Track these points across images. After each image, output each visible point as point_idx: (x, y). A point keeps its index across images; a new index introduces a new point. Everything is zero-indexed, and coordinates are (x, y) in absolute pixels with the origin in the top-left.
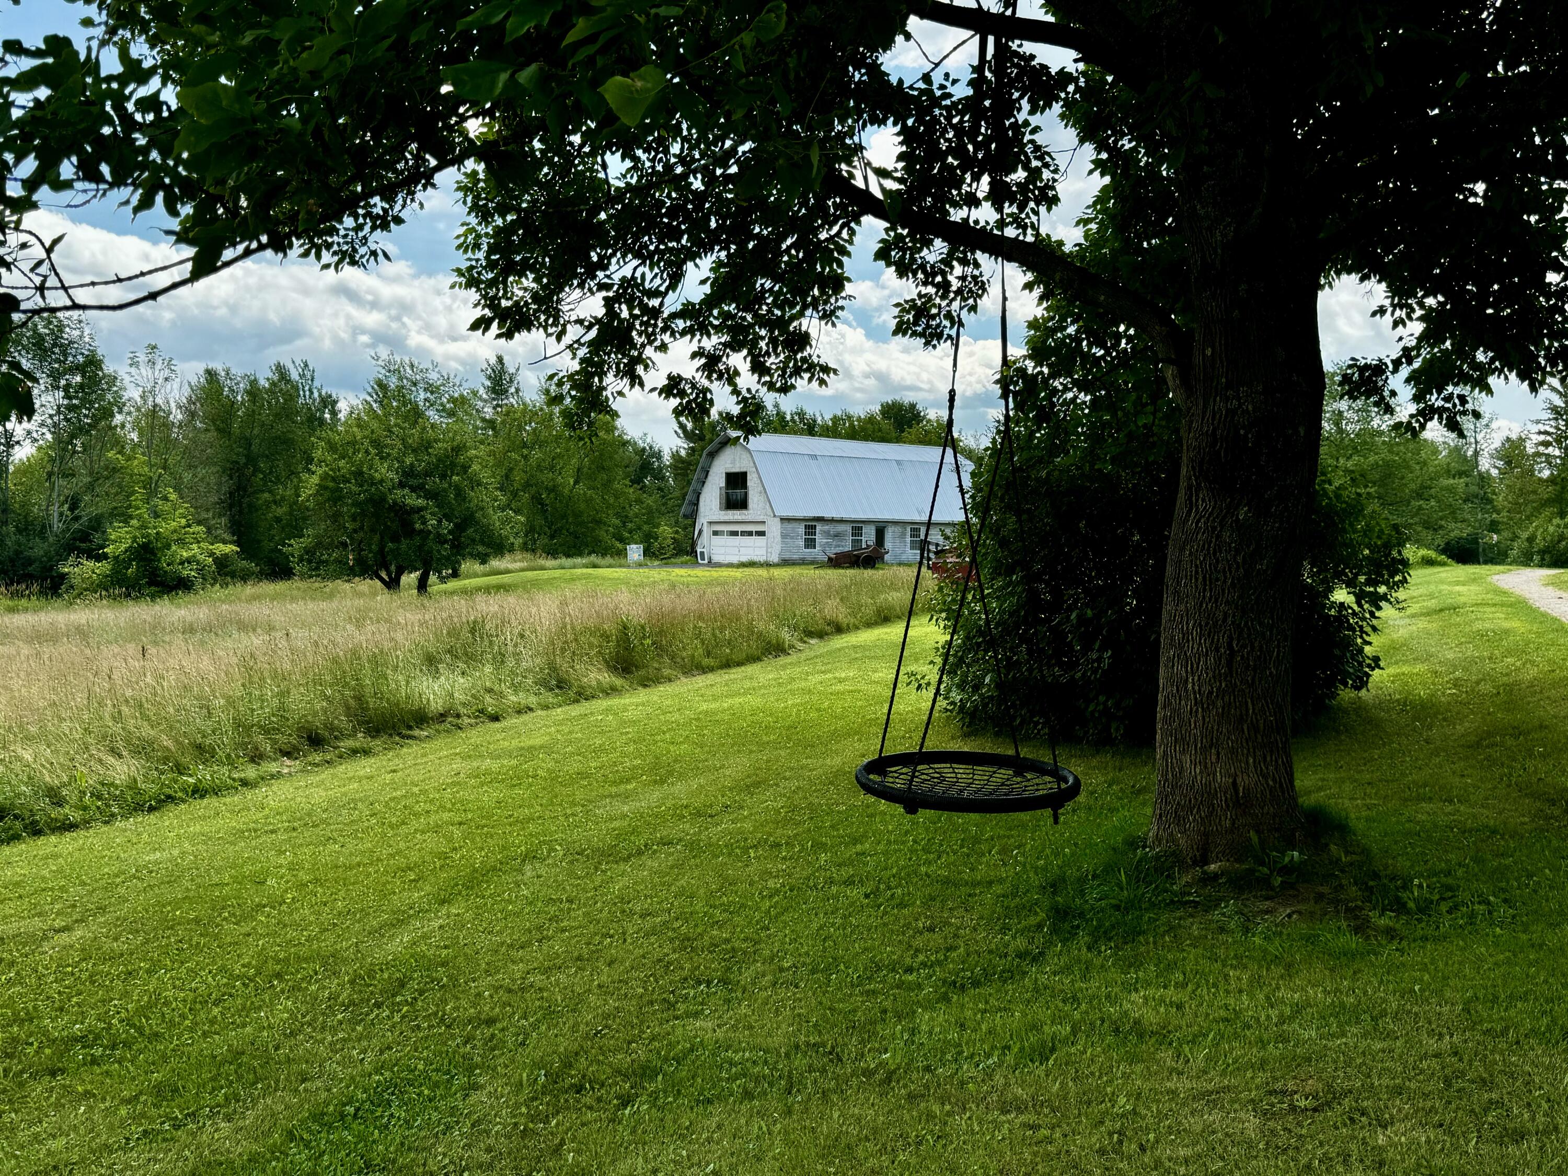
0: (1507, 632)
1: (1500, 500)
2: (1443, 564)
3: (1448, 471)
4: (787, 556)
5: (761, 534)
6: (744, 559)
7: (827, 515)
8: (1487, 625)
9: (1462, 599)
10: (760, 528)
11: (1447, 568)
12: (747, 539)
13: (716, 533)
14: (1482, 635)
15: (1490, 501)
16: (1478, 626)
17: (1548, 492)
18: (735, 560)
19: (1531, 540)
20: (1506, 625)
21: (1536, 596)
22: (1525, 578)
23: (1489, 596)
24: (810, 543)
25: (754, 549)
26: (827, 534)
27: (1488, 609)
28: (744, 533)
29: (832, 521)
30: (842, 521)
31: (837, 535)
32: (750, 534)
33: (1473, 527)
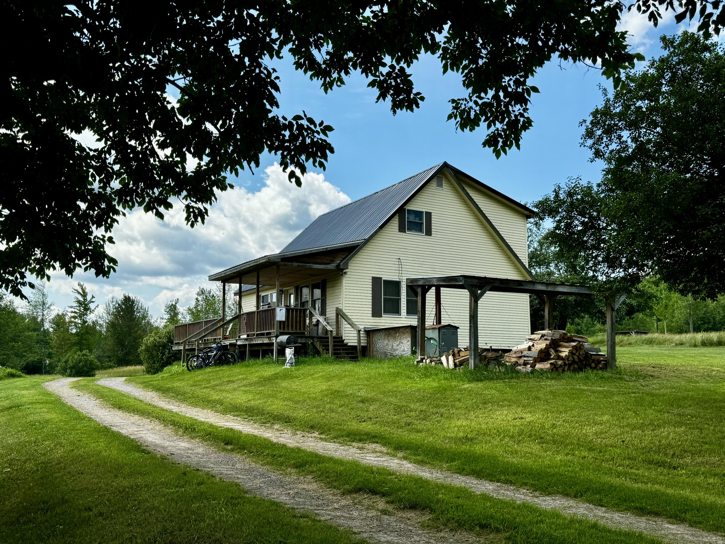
0: (47, 421)
1: (53, 343)
2: (20, 376)
3: (28, 328)
8: (36, 417)
9: (24, 400)
11: (22, 379)
14: (32, 424)
15: (48, 343)
16: (31, 418)
17: (75, 339)
19: (66, 362)
20: (48, 416)
21: (66, 395)
22: (61, 383)
23: (40, 397)
27: (38, 406)
33: (40, 356)
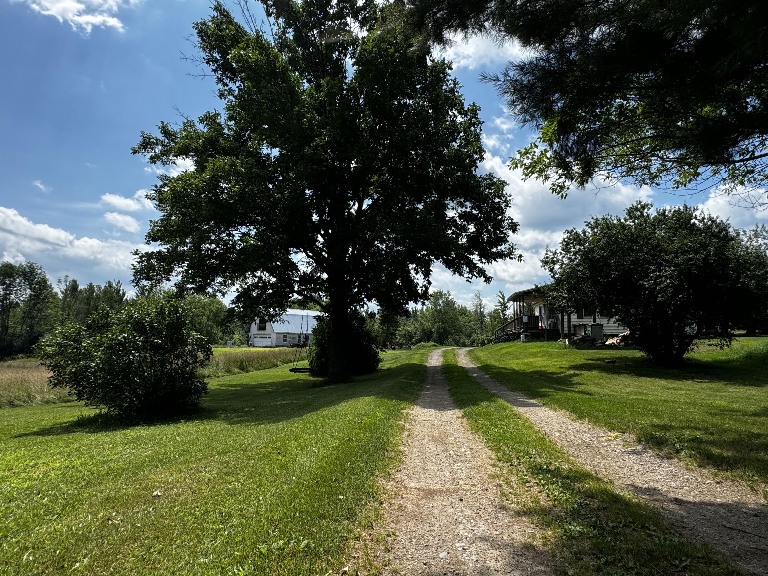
4: (277, 344)
5: (270, 338)
6: (264, 345)
7: (290, 332)
10: (269, 336)
12: (265, 339)
13: (255, 337)
18: (261, 345)
24: (285, 341)
25: (268, 342)
26: (290, 338)
28: (264, 338)
29: (292, 333)
30: (295, 334)
31: (293, 338)
32: (266, 338)
